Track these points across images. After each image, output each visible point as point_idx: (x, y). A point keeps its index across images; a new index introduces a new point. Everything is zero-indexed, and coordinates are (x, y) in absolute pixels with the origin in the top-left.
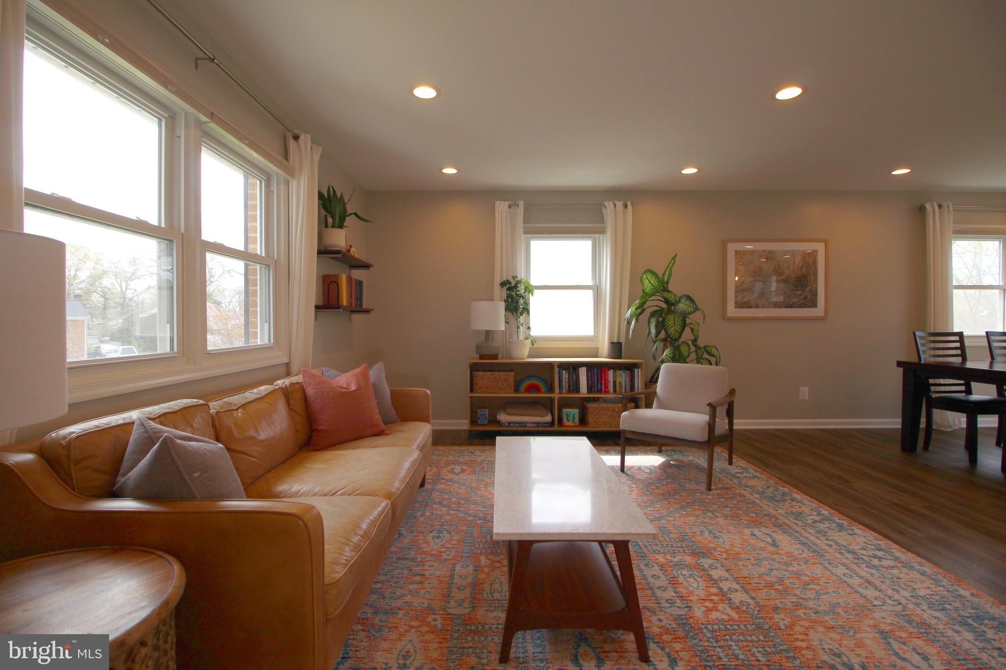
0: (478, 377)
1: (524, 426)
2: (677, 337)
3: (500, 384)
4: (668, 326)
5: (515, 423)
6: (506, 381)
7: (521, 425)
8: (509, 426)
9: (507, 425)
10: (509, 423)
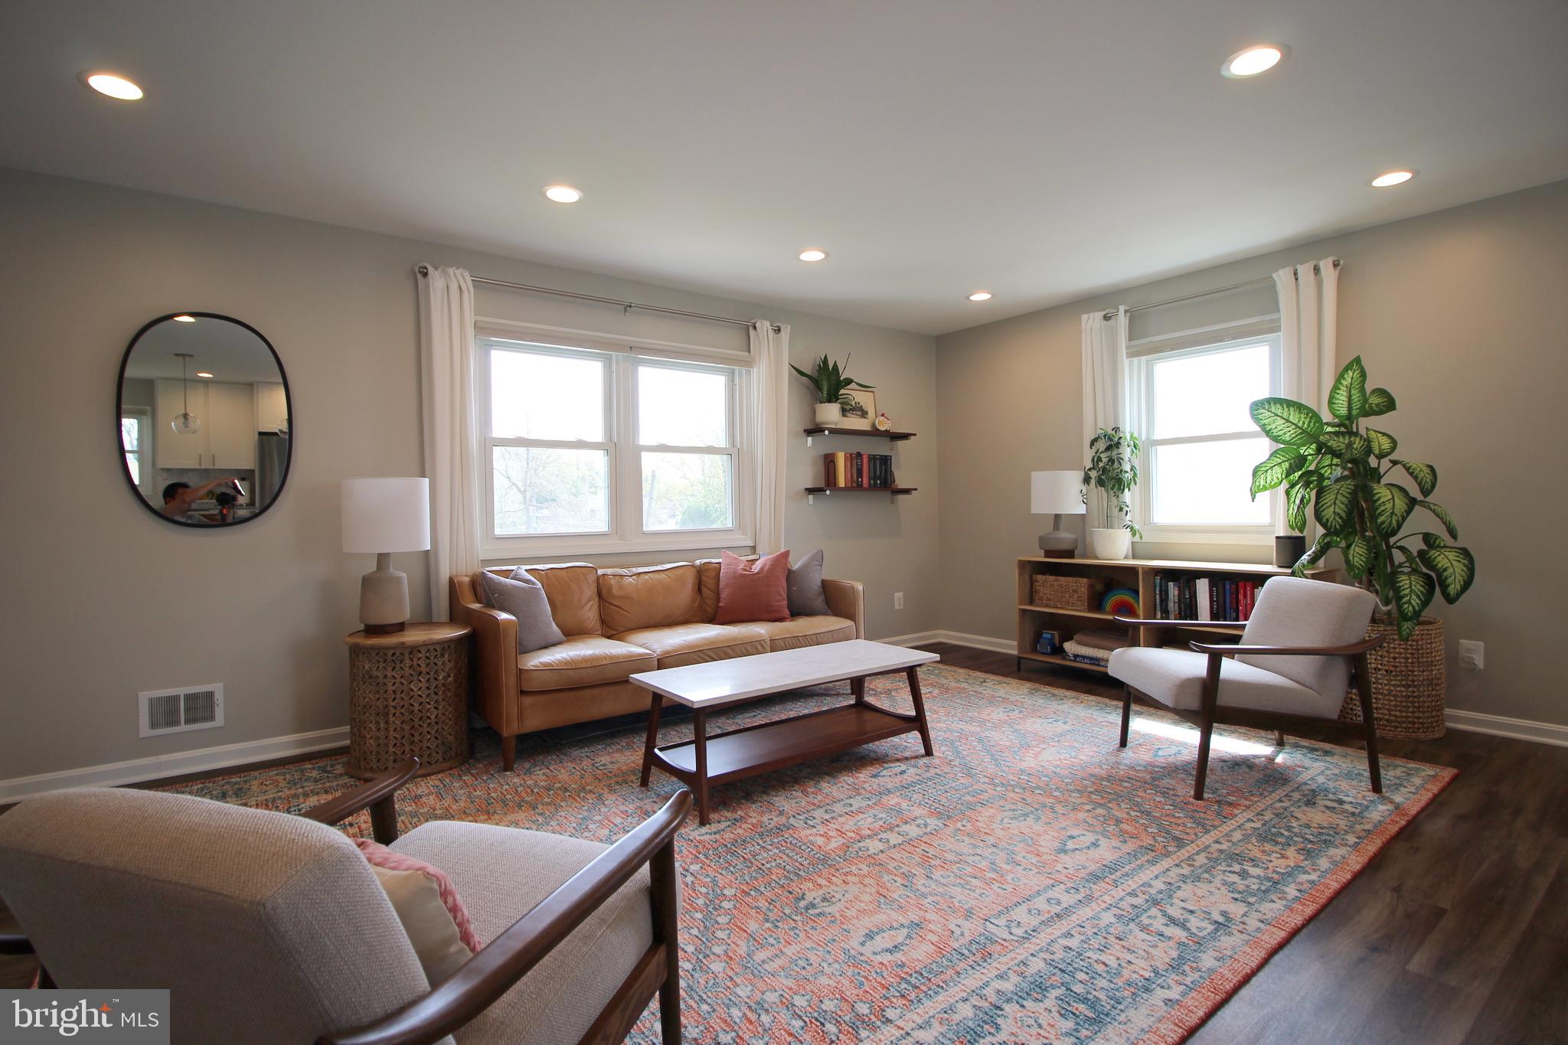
0: (1038, 582)
1: (1096, 665)
2: (1338, 527)
3: (1067, 595)
4: (1322, 506)
5: (1084, 657)
6: (1075, 591)
7: (1092, 662)
8: (1075, 661)
9: (1073, 658)
10: (1076, 656)
